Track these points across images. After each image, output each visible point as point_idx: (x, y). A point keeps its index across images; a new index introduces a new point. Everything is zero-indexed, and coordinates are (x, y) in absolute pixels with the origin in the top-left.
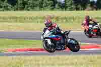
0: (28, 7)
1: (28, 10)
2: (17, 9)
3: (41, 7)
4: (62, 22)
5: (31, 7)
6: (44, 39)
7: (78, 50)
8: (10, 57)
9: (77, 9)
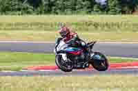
0: (55, 10)
1: (57, 13)
2: (41, 13)
3: (74, 9)
4: (102, 29)
5: (60, 9)
6: (58, 52)
7: (106, 69)
8: (32, 78)
9: (123, 12)
